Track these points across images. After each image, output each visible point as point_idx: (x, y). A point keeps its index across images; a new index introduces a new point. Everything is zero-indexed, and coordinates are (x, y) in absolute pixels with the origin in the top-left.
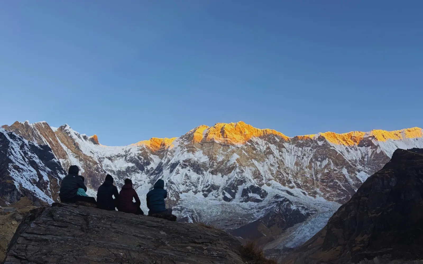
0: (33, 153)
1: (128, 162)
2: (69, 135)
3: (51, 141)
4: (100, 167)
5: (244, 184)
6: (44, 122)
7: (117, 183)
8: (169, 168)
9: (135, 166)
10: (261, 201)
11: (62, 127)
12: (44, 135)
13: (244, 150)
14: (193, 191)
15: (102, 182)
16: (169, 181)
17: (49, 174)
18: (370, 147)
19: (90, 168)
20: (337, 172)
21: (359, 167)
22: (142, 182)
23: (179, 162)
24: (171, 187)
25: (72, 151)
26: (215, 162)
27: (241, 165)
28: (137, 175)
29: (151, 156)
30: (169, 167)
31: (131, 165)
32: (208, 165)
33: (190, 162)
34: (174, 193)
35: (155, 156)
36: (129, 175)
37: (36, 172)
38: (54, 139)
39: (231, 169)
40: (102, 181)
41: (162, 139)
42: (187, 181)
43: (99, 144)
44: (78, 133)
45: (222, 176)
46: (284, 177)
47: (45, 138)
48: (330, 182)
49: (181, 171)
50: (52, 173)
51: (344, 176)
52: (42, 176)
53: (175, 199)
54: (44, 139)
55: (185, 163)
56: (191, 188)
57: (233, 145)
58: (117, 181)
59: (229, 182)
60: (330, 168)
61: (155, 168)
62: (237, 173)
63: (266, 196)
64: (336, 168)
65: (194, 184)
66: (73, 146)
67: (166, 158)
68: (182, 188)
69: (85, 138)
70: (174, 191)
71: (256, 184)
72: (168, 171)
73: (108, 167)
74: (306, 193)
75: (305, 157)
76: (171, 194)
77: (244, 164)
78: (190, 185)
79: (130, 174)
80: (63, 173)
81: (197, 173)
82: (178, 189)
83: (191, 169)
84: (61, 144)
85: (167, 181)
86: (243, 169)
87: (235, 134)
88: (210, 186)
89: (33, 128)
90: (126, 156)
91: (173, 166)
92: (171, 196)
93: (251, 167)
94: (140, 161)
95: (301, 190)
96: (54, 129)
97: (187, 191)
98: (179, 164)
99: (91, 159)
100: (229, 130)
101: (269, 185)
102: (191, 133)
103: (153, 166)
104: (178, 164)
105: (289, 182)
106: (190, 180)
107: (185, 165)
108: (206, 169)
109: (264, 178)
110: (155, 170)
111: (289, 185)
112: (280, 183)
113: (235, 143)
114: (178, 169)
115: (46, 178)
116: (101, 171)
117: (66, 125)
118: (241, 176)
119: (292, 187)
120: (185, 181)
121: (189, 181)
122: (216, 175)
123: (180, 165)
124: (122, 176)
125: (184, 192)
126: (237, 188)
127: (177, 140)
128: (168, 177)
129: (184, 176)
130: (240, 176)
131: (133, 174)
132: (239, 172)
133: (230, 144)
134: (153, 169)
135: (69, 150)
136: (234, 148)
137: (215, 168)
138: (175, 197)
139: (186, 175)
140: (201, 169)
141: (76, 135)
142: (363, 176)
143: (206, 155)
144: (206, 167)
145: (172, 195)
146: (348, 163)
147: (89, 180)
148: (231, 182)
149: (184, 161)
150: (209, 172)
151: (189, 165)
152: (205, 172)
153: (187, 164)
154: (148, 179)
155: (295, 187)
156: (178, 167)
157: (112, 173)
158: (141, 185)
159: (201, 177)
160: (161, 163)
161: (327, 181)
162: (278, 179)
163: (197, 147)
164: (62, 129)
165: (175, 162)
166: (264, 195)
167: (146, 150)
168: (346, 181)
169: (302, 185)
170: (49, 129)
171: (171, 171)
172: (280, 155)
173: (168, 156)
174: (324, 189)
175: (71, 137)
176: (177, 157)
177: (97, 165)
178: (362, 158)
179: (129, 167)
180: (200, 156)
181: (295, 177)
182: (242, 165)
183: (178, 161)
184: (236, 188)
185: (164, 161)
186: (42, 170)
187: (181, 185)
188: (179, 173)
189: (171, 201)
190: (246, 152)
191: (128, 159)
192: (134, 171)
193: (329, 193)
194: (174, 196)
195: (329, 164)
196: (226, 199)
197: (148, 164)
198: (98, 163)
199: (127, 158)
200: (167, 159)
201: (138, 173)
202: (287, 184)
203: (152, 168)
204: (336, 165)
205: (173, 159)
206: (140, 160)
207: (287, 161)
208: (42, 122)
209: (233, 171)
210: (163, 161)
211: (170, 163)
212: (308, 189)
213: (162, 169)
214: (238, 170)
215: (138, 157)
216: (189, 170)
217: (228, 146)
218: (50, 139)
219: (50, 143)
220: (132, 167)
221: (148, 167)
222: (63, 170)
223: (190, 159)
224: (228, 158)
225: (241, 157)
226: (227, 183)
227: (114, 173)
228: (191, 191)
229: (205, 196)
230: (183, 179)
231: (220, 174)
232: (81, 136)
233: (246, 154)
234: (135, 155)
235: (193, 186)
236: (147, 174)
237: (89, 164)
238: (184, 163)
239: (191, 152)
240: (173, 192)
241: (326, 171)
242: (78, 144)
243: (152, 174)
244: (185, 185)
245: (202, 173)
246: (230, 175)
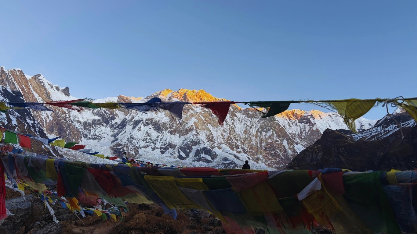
0: (5, 98)
1: (94, 115)
2: (42, 84)
3: (23, 88)
4: (68, 117)
5: (198, 145)
6: (19, 69)
7: (82, 133)
8: (132, 125)
9: (101, 120)
10: (211, 162)
11: (36, 76)
12: (18, 81)
13: (202, 115)
14: (151, 147)
15: (68, 131)
16: (130, 136)
17: (18, 119)
18: (308, 124)
19: (58, 117)
20: (279, 142)
21: (298, 140)
22: (106, 135)
23: (142, 120)
24: (132, 141)
25: (43, 99)
26: (175, 123)
27: (197, 128)
28: (102, 127)
29: (116, 112)
30: (132, 123)
31: (97, 118)
32: (168, 125)
33: (152, 121)
34: (134, 148)
35: (120, 112)
36: (94, 127)
37: (6, 116)
38: (27, 87)
39: (188, 131)
40: (69, 130)
41: (129, 98)
42: (147, 137)
43: (70, 96)
44: (52, 83)
45: (180, 137)
46: (233, 143)
47: (18, 84)
48: (272, 151)
49: (143, 128)
50: (21, 118)
51: (284, 146)
52: (11, 120)
53: (134, 153)
54: (17, 86)
56: (150, 145)
57: (193, 110)
58: (82, 132)
59: (185, 142)
60: (273, 139)
61: (119, 123)
62: (193, 135)
63: (216, 158)
64: (278, 139)
65: (154, 141)
66: (45, 94)
67: (130, 115)
68: (142, 144)
69: (57, 88)
70: (134, 145)
71: (209, 146)
72: (131, 127)
73: (75, 117)
74: (251, 158)
75: (253, 127)
76: (131, 148)
77: (200, 127)
78: (149, 141)
79: (95, 126)
80: (32, 119)
81: (158, 132)
82: (138, 144)
83: (152, 128)
84: (33, 92)
85: (129, 136)
86: (199, 132)
88: (167, 144)
89: (8, 74)
91: (136, 123)
92: (131, 150)
93: (206, 131)
95: (247, 155)
96: (28, 77)
97: (146, 147)
98: (142, 122)
99: (60, 109)
100: (191, 96)
101: (220, 148)
102: (156, 95)
103: (118, 120)
104: (140, 122)
105: (238, 147)
106: (150, 137)
107: (147, 123)
108: (166, 129)
109: (216, 142)
110: (119, 125)
111: (237, 150)
112: (230, 147)
113: (195, 108)
114: (140, 126)
115: (14, 122)
116: (69, 120)
117: (40, 75)
118: (196, 138)
119: (239, 152)
120: (145, 137)
121: (149, 138)
122: (174, 135)
123: (143, 122)
124: (88, 127)
125: (143, 147)
126: (192, 148)
127: (143, 100)
128: (130, 133)
129: (145, 133)
130: (195, 138)
131: (98, 127)
132: (195, 135)
133: (190, 108)
134: (117, 124)
135: (40, 97)
136: (193, 112)
137: (174, 128)
138: (134, 151)
139: (147, 132)
140: (162, 128)
141: (49, 85)
142: (299, 148)
143: (167, 116)
144: (166, 127)
145: (132, 150)
146: (289, 136)
147: (56, 127)
148: (187, 142)
149: (147, 120)
150: (169, 132)
151: (151, 123)
152: (164, 132)
153: (149, 122)
154: (112, 133)
155: (242, 152)
156: (141, 124)
157: (79, 124)
158: (104, 137)
159: (161, 136)
160: (125, 119)
161: (269, 149)
162: (228, 143)
164: (36, 77)
165: (138, 120)
166: (214, 156)
168: (286, 151)
169: (248, 151)
170: (23, 76)
171: (134, 128)
172: (232, 123)
173: (133, 114)
174: (266, 156)
175: (44, 86)
176: (141, 115)
177: (65, 115)
178: (300, 133)
179: (95, 120)
180: (162, 117)
181: (243, 143)
182: (198, 129)
183: (141, 119)
184: (190, 149)
185: (128, 118)
186: (11, 115)
187: (142, 141)
188: (141, 130)
189: (130, 154)
190: (203, 117)
191: (95, 112)
192: (100, 124)
193: (270, 161)
194: (133, 150)
195: (272, 135)
196: (180, 157)
197: (113, 118)
198: (66, 113)
199: (94, 111)
200: (131, 116)
201: (103, 126)
202: (235, 149)
203: (116, 122)
204: (279, 136)
205: (137, 116)
206: (106, 114)
207: (237, 128)
208: (17, 69)
209: (190, 133)
210: (127, 118)
211: (133, 120)
212: (252, 155)
213: (126, 124)
214: (194, 132)
215: (105, 112)
216: (150, 128)
217: (188, 110)
218: (23, 86)
219: (23, 89)
220: (98, 120)
221: (113, 121)
222: (32, 117)
223: (152, 119)
224: (187, 121)
225: (199, 121)
226: (183, 143)
227: (81, 123)
228: (150, 147)
229: (162, 153)
230: (144, 135)
231: (178, 134)
232: (54, 87)
233: (203, 119)
234: (102, 110)
235: (152, 142)
236: (111, 128)
237: (58, 113)
238: (146, 121)
239: (155, 112)
240: (133, 147)
241: (269, 141)
242: (49, 93)
243: (115, 128)
244: (145, 141)
245: (162, 132)
246: (187, 136)
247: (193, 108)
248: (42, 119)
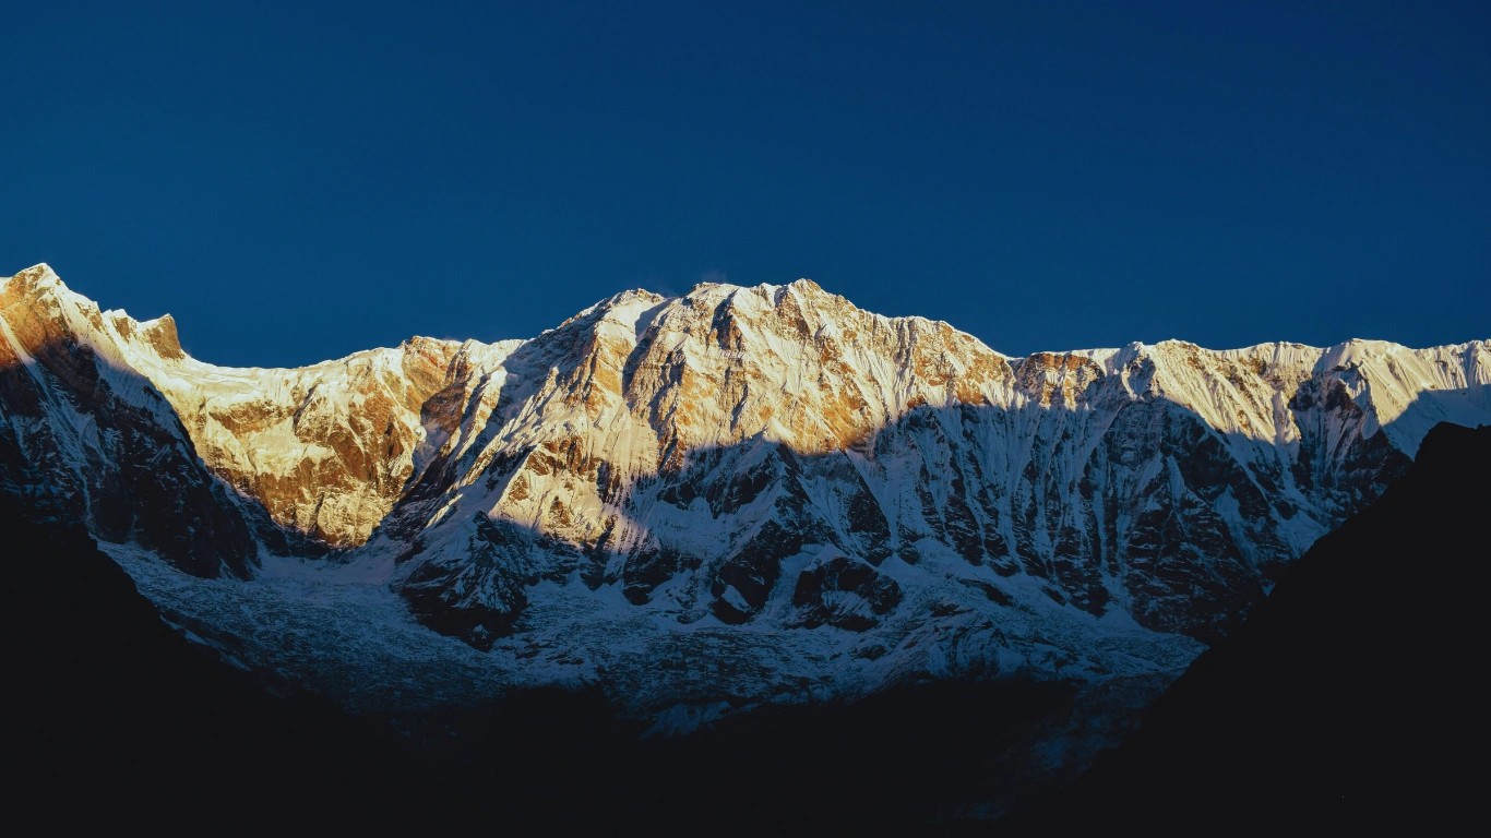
1: (305, 441)
4: (185, 455)
5: (805, 550)
9: (337, 460)
10: (873, 624)
13: (813, 405)
14: (582, 576)
15: (194, 524)
16: (482, 526)
18: (1338, 410)
19: (142, 459)
20: (1197, 511)
21: (1291, 491)
23: (529, 451)
24: (490, 553)
28: (345, 495)
29: (403, 420)
30: (482, 467)
31: (317, 452)
32: (654, 466)
33: (577, 450)
34: (503, 579)
36: (308, 496)
39: (749, 488)
40: (195, 519)
42: (558, 529)
43: (182, 357)
44: (94, 307)
45: (714, 517)
46: (976, 527)
48: (1166, 553)
49: (537, 485)
51: (1223, 527)
53: (505, 608)
55: (554, 455)
56: (578, 563)
57: (765, 380)
58: (257, 522)
59: (742, 542)
60: (1168, 495)
61: (420, 468)
62: (777, 504)
63: (896, 604)
64: (1192, 496)
65: (592, 545)
68: (539, 559)
69: (121, 329)
70: (500, 571)
71: (860, 554)
73: (219, 456)
74: (1066, 595)
75: (1067, 446)
79: (313, 493)
81: (605, 499)
82: (518, 562)
83: (577, 482)
86: (806, 488)
87: (778, 333)
88: (658, 555)
90: (297, 414)
91: (503, 466)
92: (489, 595)
93: (839, 483)
94: (358, 441)
95: (1044, 582)
97: (558, 574)
98: (528, 459)
99: (148, 423)
100: (751, 316)
101: (912, 558)
102: (580, 321)
104: (521, 459)
105: (998, 548)
106: (571, 529)
107: (551, 460)
108: (645, 485)
109: (893, 530)
110: (424, 479)
111: (997, 561)
112: (960, 552)
114: (521, 477)
118: (796, 517)
119: (1009, 571)
120: (549, 530)
121: (569, 534)
122: (688, 507)
123: (533, 459)
124: (279, 499)
125: (546, 574)
126: (777, 567)
128: (477, 511)
129: (546, 508)
130: (789, 517)
131: (328, 494)
132: (788, 501)
133: (754, 377)
134: (414, 475)
137: (685, 479)
138: (505, 598)
139: (557, 504)
140: (624, 481)
141: (86, 312)
142: (1301, 533)
143: (647, 421)
144: (645, 476)
145: (492, 591)
146: (1244, 475)
147: (139, 509)
148: (751, 540)
149: (549, 446)
150: (659, 497)
151: (571, 462)
152: (637, 498)
153: (562, 457)
155: (1020, 571)
156: (523, 471)
157: (237, 486)
159: (622, 517)
161: (1151, 547)
162: (950, 534)
163: (608, 387)
164: (22, 284)
165: (509, 451)
166: (890, 598)
167: (386, 394)
168: (1233, 550)
169: (1049, 562)
171: (492, 487)
172: (965, 433)
174: (1139, 580)
177: (173, 447)
178: (1299, 459)
179: (308, 464)
181: (1026, 524)
183: (525, 445)
184: (773, 573)
187: (535, 546)
188: (527, 497)
191: (307, 426)
192: (334, 480)
193: (1160, 600)
194: (500, 593)
195: (1165, 477)
196: (723, 611)
197: (393, 450)
198: (176, 440)
199: (302, 421)
200: (473, 434)
201: (350, 488)
202: (986, 557)
203: (409, 468)
204: (1194, 479)
205: (503, 433)
206: (359, 434)
207: (991, 462)
209: (762, 495)
210: (456, 443)
211: (486, 451)
212: (1070, 576)
213: (450, 475)
214: (781, 491)
215: (352, 421)
216: (571, 486)
217: (744, 385)
220: (324, 463)
221: (390, 463)
223: (574, 440)
224: (743, 439)
226: (732, 546)
228: (578, 571)
229: (637, 597)
231: (705, 506)
234: (337, 410)
235: (585, 552)
236: (385, 495)
238: (549, 454)
239: (582, 406)
241: (1152, 505)
242: (90, 353)
244: (551, 549)
245: (626, 500)
246: (746, 512)
247: (769, 371)
248: (75, 475)
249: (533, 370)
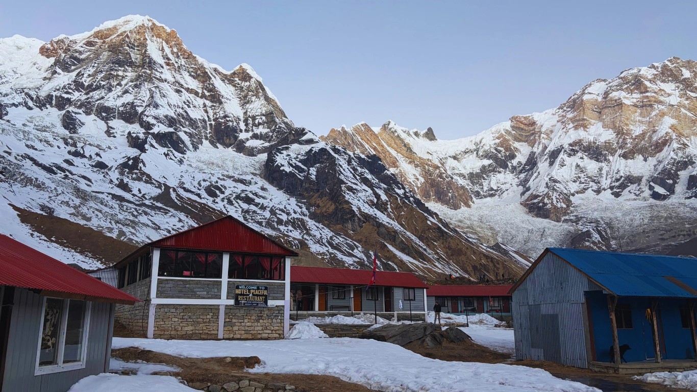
0: (363, 168)
1: (481, 159)
2: (396, 135)
3: (375, 147)
4: (443, 171)
5: (690, 167)
6: (363, 123)
7: (471, 191)
8: (546, 159)
9: (493, 164)
11: (385, 125)
12: (366, 140)
13: (685, 107)
14: (592, 190)
15: (450, 193)
16: (550, 178)
17: (386, 192)
19: (430, 175)
22: (508, 186)
23: (563, 148)
24: (555, 187)
25: (403, 155)
26: (627, 137)
27: (680, 135)
28: (498, 175)
29: (514, 145)
30: (546, 157)
31: (486, 162)
32: (615, 144)
33: (582, 144)
34: (561, 197)
35: (521, 143)
36: (486, 178)
37: (371, 192)
38: (379, 144)
39: (659, 146)
40: (451, 191)
41: (529, 116)
42: (580, 175)
43: (436, 140)
44: (407, 129)
45: (645, 160)
47: (368, 144)
49: (569, 161)
50: (388, 189)
52: (380, 195)
53: (564, 206)
54: (367, 146)
55: (574, 148)
56: (590, 186)
57: (661, 102)
58: (470, 189)
59: (660, 168)
61: (524, 161)
62: (674, 151)
65: (594, 178)
66: (404, 148)
67: (539, 143)
68: (574, 187)
69: (416, 134)
70: (560, 193)
72: (547, 164)
73: (454, 169)
76: (557, 198)
77: (686, 132)
78: (586, 180)
79: (487, 176)
80: (401, 187)
81: (597, 160)
82: (566, 189)
83: (584, 156)
84: (389, 149)
85: (547, 179)
86: (686, 142)
87: (663, 81)
88: (623, 178)
89: (351, 133)
90: (477, 150)
91: (554, 155)
92: (557, 202)
94: (499, 155)
96: (377, 130)
97: (583, 191)
98: (563, 151)
99: (430, 163)
100: (650, 77)
102: (576, 96)
103: (521, 158)
104: (561, 151)
106: (585, 174)
107: (572, 150)
108: (613, 152)
110: (525, 165)
113: (665, 99)
114: (562, 158)
115: (384, 197)
116: (446, 177)
117: (389, 122)
118: (683, 154)
120: (576, 175)
121: (585, 176)
122: (633, 158)
123: (565, 151)
124: (476, 180)
125: (577, 193)
126: (678, 175)
127: (554, 113)
128: (547, 174)
129: (573, 168)
130: (680, 154)
131: (492, 176)
132: (679, 149)
133: (655, 102)
134: (522, 164)
135: (399, 154)
136: (663, 107)
137: (630, 147)
138: (564, 202)
139: (578, 166)
140: (604, 152)
141: (405, 132)
143: (609, 128)
144: (612, 149)
145: (558, 200)
147: (432, 191)
148: (664, 166)
149: (570, 145)
150: (619, 156)
151: (580, 149)
152: (610, 158)
153: (576, 148)
154: (517, 180)
156: (562, 156)
157: (461, 178)
158: (507, 190)
159: (605, 166)
160: (533, 154)
163: (591, 118)
164: (385, 127)
165: (556, 149)
167: (506, 137)
170: (370, 131)
171: (551, 164)
173: (543, 141)
175: (398, 136)
176: (557, 139)
177: (439, 170)
179: (484, 167)
180: (598, 133)
182: (683, 135)
183: (561, 146)
184: (675, 177)
185: (537, 149)
186: (377, 188)
187: (572, 182)
188: (565, 165)
189: (558, 208)
190: (689, 110)
191: (481, 154)
192: (494, 171)
194: (561, 201)
196: (656, 196)
197: (513, 157)
198: (440, 167)
199: (479, 152)
200: (541, 146)
201: (500, 172)
203: (519, 162)
205: (552, 143)
206: (500, 153)
208: (360, 124)
209: (666, 148)
210: (535, 150)
211: (547, 151)
213: (536, 161)
214: (675, 145)
215: (496, 149)
216: (582, 158)
217: (651, 106)
218: (374, 144)
219: (375, 149)
220: (489, 165)
221: (513, 161)
222: (400, 184)
223: (580, 140)
224: (654, 127)
225: (680, 121)
226: (656, 170)
227: (465, 177)
228: (590, 189)
229: (617, 195)
230: (573, 173)
231: (640, 156)
232: (412, 134)
233: (689, 114)
234: (491, 147)
235: (592, 181)
236: (513, 173)
237: (428, 170)
238: (571, 148)
239: (582, 128)
240: (559, 195)
242: (409, 144)
243: (521, 172)
244: (578, 182)
245: (605, 160)
246: (660, 155)
247: (662, 98)
248: (411, 184)
249: (560, 118)
